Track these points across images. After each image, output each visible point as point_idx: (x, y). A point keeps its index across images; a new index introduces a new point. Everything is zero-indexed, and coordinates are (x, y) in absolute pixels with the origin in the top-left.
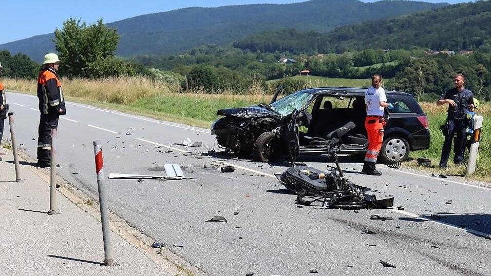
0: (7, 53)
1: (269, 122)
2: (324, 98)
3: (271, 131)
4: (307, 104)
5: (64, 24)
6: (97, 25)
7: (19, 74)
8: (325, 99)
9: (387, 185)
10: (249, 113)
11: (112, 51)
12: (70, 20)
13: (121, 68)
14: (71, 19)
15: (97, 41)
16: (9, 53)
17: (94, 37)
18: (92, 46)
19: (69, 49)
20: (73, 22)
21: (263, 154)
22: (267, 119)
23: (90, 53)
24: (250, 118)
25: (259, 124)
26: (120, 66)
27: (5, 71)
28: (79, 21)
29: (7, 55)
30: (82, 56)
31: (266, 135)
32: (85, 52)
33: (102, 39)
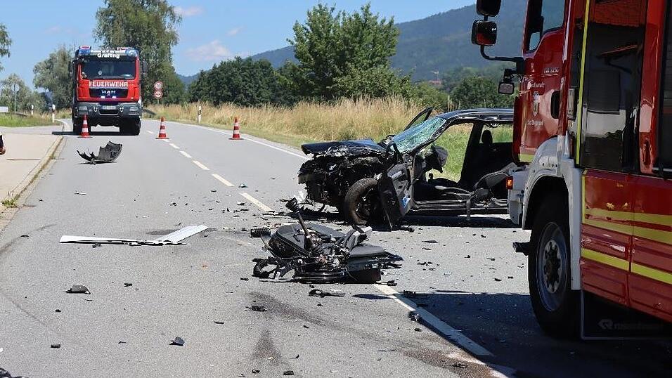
0: (267, 65)
1: (371, 163)
2: (485, 126)
3: (373, 177)
4: (434, 135)
5: (309, 14)
6: (361, 14)
7: (286, 98)
8: (485, 128)
9: (469, 257)
10: (341, 150)
11: (386, 58)
12: (318, 8)
13: (391, 85)
14: (320, 6)
15: (360, 42)
16: (270, 65)
17: (356, 35)
18: (352, 52)
19: (314, 55)
20: (322, 11)
21: (356, 213)
22: (369, 159)
23: (349, 61)
24: (342, 158)
25: (356, 166)
26: (389, 83)
27: (262, 94)
28: (333, 9)
29: (266, 68)
30: (336, 67)
31: (362, 183)
32: (341, 60)
33: (371, 38)
